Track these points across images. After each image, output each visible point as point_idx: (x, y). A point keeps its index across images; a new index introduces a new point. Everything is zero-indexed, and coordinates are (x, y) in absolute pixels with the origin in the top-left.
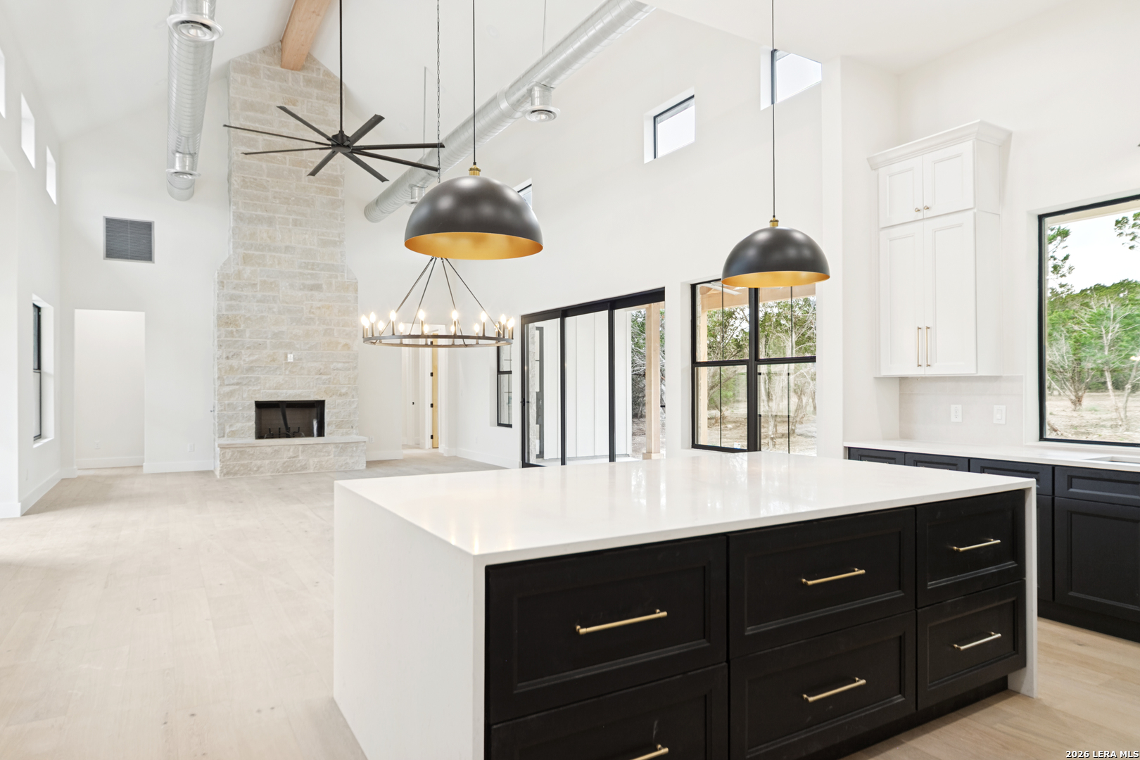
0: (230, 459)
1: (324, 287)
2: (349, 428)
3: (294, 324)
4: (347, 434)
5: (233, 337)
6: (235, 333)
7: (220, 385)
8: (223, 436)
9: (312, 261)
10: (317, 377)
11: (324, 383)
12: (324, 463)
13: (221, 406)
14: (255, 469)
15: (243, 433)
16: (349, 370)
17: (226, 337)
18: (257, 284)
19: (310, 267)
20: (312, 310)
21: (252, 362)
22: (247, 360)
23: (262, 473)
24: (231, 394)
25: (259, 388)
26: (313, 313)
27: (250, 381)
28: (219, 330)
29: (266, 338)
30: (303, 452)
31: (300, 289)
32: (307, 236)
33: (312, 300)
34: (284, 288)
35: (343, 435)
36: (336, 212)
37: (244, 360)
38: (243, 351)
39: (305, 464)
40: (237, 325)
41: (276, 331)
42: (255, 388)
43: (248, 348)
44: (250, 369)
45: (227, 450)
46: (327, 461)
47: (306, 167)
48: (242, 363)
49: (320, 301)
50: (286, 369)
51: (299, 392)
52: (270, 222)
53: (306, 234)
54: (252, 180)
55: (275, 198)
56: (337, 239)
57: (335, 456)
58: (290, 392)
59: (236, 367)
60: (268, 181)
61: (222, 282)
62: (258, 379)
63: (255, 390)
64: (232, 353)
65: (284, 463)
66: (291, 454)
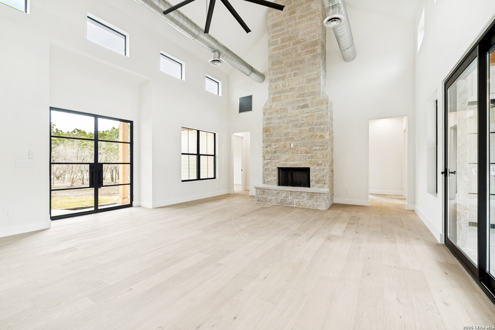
0: (259, 194)
1: (310, 105)
2: (323, 184)
3: (294, 127)
4: (322, 187)
5: (268, 137)
6: (269, 135)
7: (263, 160)
8: (265, 183)
9: (303, 92)
10: (305, 155)
11: (309, 158)
12: (301, 203)
13: (264, 169)
14: (269, 200)
15: (272, 182)
16: (323, 150)
17: (266, 137)
18: (278, 111)
19: (302, 96)
20: (303, 119)
21: (275, 148)
22: (274, 147)
23: (272, 203)
24: (267, 164)
25: (279, 161)
26: (303, 120)
27: (275, 157)
28: (263, 135)
29: (281, 136)
30: (290, 195)
31: (297, 109)
32: (300, 80)
33: (303, 114)
34: (289, 110)
35: (319, 187)
36: (316, 61)
37: (273, 148)
38: (272, 143)
39: (291, 202)
40: (270, 132)
41: (286, 132)
42: (277, 161)
43: (274, 142)
44: (275, 152)
45: (258, 190)
46: (303, 202)
47: (300, 43)
48: (272, 149)
49: (307, 113)
50: (290, 151)
51: (296, 163)
52: (283, 78)
53: (300, 79)
54: (276, 61)
55: (285, 65)
56: (316, 76)
57: (307, 200)
58: (292, 163)
59: (269, 151)
60: (283, 58)
61: (265, 113)
62: (278, 156)
63: (277, 162)
64: (268, 145)
65: (282, 199)
66: (284, 195)
